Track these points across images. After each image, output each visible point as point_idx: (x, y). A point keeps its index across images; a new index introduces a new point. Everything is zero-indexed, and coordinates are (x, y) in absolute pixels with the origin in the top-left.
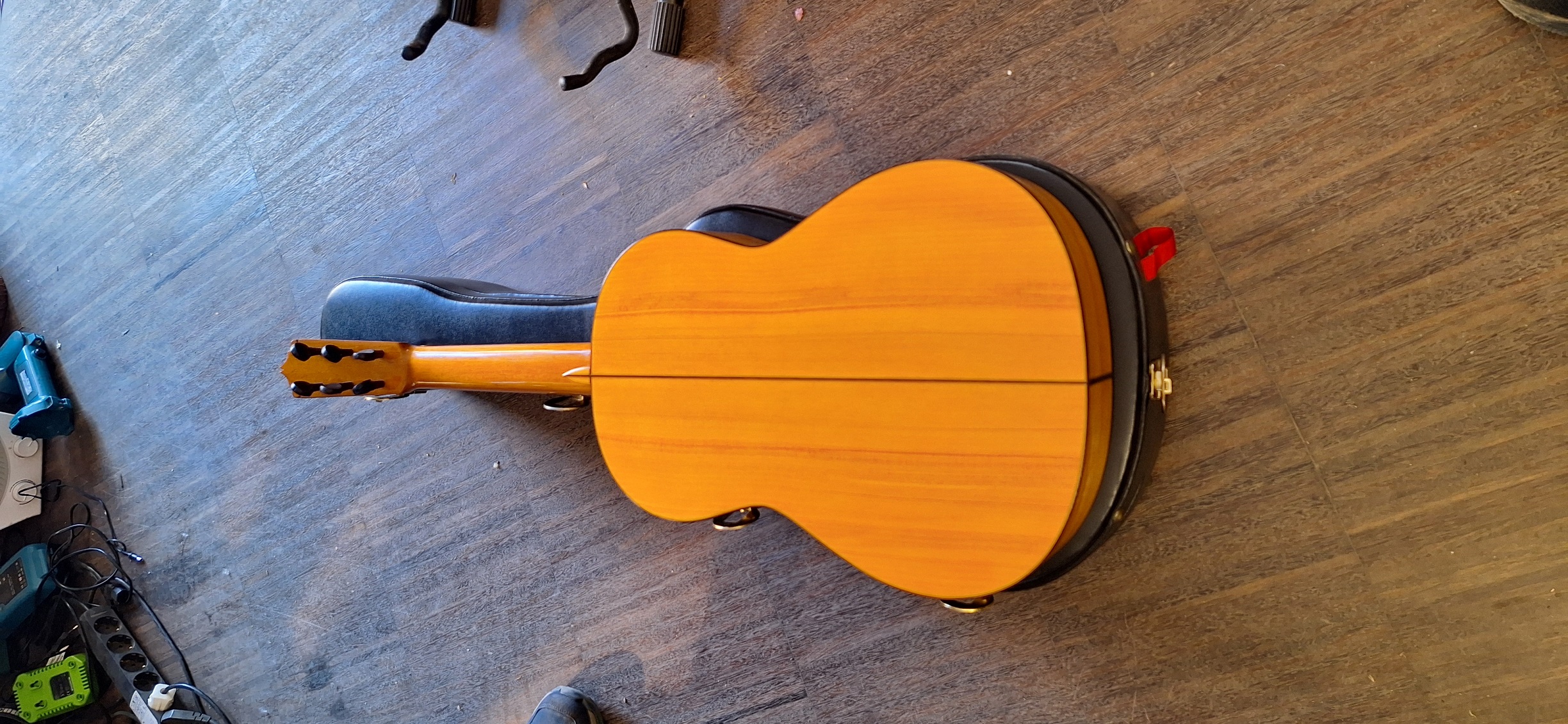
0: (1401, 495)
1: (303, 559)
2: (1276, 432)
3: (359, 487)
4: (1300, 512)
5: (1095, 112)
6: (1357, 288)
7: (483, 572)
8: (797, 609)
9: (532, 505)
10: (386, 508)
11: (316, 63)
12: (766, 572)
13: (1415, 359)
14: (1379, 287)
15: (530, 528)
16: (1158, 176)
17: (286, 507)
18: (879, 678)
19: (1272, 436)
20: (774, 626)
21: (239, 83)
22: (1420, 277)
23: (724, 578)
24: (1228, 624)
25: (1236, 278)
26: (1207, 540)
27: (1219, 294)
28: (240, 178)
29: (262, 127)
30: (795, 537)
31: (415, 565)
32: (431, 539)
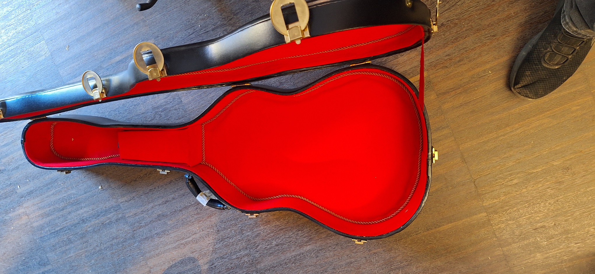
7: (96, 236)
9: (121, 205)
10: (40, 208)
15: (120, 216)
18: (294, 270)
20: (246, 252)
23: (222, 233)
24: (437, 241)
27: (439, 113)
31: (58, 234)
32: (66, 222)
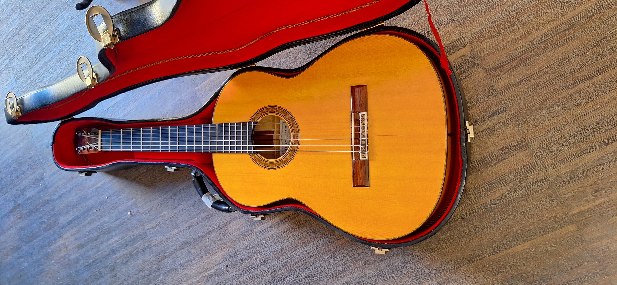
0: (596, 191)
1: (37, 267)
2: (527, 163)
3: (64, 229)
4: (544, 205)
5: (420, 9)
6: (563, 85)
7: (124, 269)
8: (284, 277)
9: (148, 233)
10: (76, 239)
11: (44, 24)
12: (267, 258)
13: (597, 119)
14: (574, 83)
15: (147, 244)
16: (454, 38)
17: (29, 242)
19: (526, 166)
21: (8, 37)
22: (595, 76)
24: (510, 268)
25: (499, 85)
26: (496, 223)
27: (491, 94)
28: (8, 82)
29: (19, 57)
30: (281, 239)
31: (91, 267)
32: (98, 253)
